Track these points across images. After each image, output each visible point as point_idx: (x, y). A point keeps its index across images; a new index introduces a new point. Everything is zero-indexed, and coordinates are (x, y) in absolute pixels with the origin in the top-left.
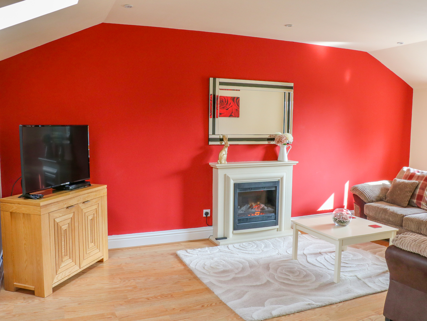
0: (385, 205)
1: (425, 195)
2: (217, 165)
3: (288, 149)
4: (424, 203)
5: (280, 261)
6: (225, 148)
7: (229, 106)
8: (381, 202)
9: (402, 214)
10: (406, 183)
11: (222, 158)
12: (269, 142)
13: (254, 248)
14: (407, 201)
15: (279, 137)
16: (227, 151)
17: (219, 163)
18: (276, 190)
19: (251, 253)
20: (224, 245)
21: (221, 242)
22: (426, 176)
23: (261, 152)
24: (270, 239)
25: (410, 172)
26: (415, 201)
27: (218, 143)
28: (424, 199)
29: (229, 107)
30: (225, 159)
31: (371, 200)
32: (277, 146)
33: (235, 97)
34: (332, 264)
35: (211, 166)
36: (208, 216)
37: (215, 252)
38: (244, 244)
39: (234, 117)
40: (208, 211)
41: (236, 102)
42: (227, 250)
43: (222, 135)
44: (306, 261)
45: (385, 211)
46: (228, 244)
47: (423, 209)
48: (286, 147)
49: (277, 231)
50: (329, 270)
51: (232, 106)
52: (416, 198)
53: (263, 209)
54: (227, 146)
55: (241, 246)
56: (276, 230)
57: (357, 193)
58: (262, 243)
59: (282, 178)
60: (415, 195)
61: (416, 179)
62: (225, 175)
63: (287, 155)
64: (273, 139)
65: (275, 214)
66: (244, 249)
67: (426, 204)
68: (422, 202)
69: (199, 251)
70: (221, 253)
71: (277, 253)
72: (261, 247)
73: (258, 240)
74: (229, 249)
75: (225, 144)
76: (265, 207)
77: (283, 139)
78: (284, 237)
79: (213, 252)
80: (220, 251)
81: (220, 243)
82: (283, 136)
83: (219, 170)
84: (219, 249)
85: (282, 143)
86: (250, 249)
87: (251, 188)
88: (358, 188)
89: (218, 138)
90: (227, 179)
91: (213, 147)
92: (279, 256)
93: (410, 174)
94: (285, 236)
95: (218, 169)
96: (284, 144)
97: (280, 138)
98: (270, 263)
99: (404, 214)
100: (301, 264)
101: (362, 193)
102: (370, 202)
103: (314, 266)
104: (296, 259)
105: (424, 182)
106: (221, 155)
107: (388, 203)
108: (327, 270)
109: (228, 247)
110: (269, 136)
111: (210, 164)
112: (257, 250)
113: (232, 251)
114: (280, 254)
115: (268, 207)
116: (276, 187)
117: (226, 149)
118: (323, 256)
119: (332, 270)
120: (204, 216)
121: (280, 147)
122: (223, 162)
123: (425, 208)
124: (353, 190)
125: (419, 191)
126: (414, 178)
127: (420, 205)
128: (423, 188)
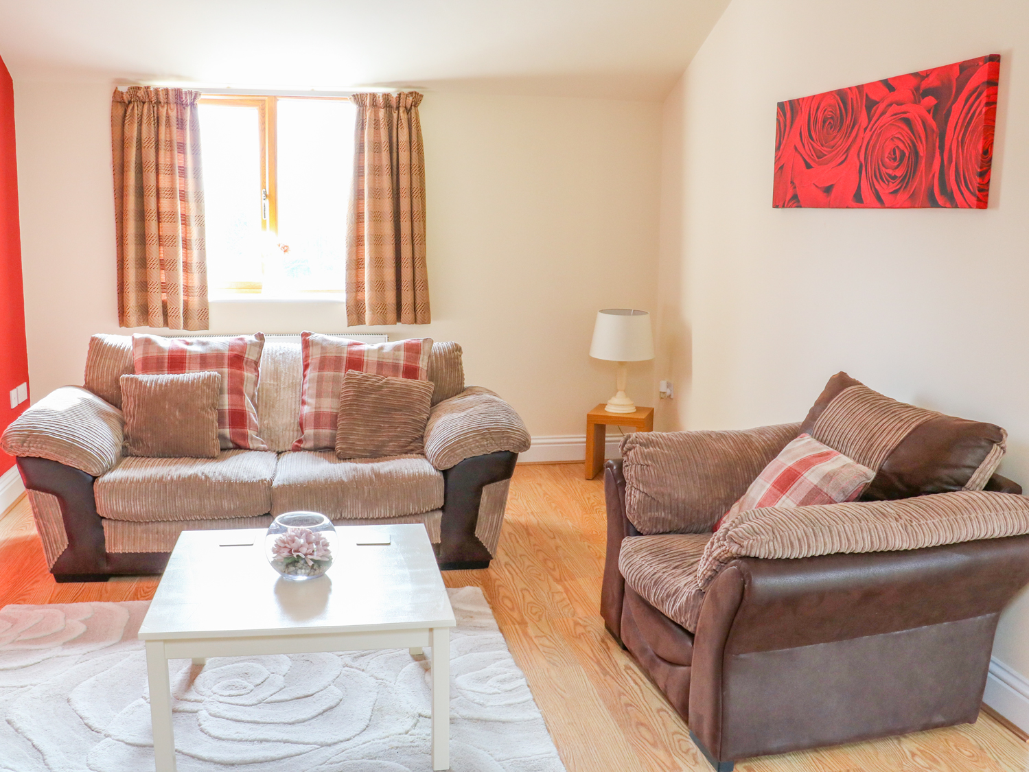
1: (248, 407)
4: (252, 432)
9: (262, 481)
14: (217, 438)
22: (227, 352)
25: (161, 349)
26: (228, 432)
28: (250, 421)
47: (257, 450)
50: (336, 748)
52: (228, 420)
57: (49, 452)
60: (224, 412)
61: (199, 366)
67: (256, 433)
68: (247, 431)
93: (166, 354)
99: (265, 477)
102: (106, 471)
105: (232, 370)
108: (332, 750)
118: (203, 713)
119: (341, 741)
123: (262, 446)
124: (25, 444)
125: (231, 400)
126: (189, 363)
127: (245, 440)
128: (237, 391)
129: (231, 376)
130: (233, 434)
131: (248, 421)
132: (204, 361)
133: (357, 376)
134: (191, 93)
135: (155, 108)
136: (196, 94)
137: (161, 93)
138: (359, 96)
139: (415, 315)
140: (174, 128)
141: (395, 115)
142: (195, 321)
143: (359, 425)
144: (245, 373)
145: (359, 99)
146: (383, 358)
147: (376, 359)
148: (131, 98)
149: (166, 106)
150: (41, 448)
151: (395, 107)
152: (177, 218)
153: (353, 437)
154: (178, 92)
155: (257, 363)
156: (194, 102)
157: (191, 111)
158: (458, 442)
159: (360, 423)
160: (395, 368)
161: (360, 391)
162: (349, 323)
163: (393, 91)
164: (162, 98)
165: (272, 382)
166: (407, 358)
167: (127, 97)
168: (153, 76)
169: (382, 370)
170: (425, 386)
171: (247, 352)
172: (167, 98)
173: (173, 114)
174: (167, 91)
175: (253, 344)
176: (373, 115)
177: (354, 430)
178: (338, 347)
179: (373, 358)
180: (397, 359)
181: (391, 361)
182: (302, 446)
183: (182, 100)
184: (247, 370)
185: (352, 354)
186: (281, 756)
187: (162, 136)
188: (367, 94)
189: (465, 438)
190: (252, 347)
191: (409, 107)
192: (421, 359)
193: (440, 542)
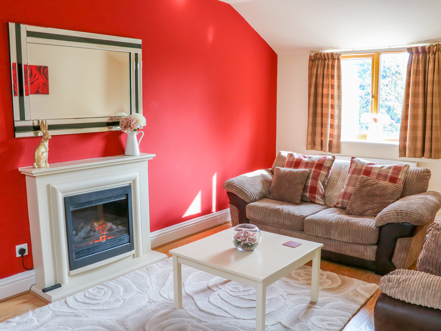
0: (274, 205)
1: (319, 186)
2: (34, 172)
3: (139, 137)
4: (318, 196)
5: (159, 317)
6: (43, 142)
7: (34, 78)
8: (265, 200)
9: (301, 216)
10: (295, 172)
11: (40, 158)
12: (109, 128)
13: (109, 297)
14: (300, 196)
15: (126, 120)
16: (47, 146)
17: (37, 167)
18: (127, 200)
19: (107, 309)
20: (58, 300)
21: (53, 294)
22: (316, 162)
23: (99, 144)
24: (128, 273)
25: (294, 158)
26: (308, 195)
27: (31, 134)
28: (318, 191)
29: (34, 80)
30: (45, 160)
31: (254, 199)
32: (123, 132)
33: (41, 66)
34: (235, 307)
35: (22, 173)
36: (24, 255)
37: (46, 318)
38: (90, 290)
39: (41, 94)
40: (25, 246)
41: (43, 73)
42: (66, 309)
43: (37, 121)
44: (197, 308)
45: (277, 212)
46: (65, 297)
47: (319, 204)
48: (136, 134)
49: (134, 258)
50: (237, 320)
51: (38, 79)
52: (308, 190)
53: (110, 230)
54: (47, 138)
55: (87, 295)
56: (132, 256)
57: (233, 191)
58: (118, 284)
59: (134, 181)
60: (308, 187)
61: (304, 166)
62: (48, 186)
63: (138, 145)
64: (116, 124)
65: (129, 234)
66: (95, 302)
67: (320, 197)
68: (316, 196)
69: (18, 323)
70: (59, 320)
71: (147, 300)
72: (120, 293)
73: (110, 280)
74: (69, 306)
75: (44, 135)
76: (113, 225)
77: (133, 123)
78: (147, 267)
79: (43, 320)
80: (56, 315)
81: (51, 297)
82: (132, 118)
83: (37, 180)
84: (53, 311)
85: (131, 128)
86: (104, 301)
87: (91, 201)
88: (234, 183)
89: (31, 126)
90: (51, 192)
91: (24, 141)
92: (153, 307)
93: (295, 160)
94: (147, 265)
95: (35, 177)
96: (135, 130)
97: (128, 120)
98: (145, 325)
99: (304, 214)
100: (192, 317)
101: (241, 191)
102: (252, 202)
103: (213, 317)
104: (181, 307)
105: (316, 170)
106: (38, 153)
107: (274, 200)
108: (235, 320)
109: (66, 302)
110: (109, 118)
111: (20, 169)
112: (115, 299)
113: (75, 311)
114: (153, 302)
115: (117, 225)
116: (127, 195)
117: (46, 144)
118: (216, 293)
119: (242, 319)
120: (18, 255)
121: (128, 134)
122: (43, 165)
123: (321, 203)
124: (228, 187)
125: (312, 182)
126: (302, 165)
127: (315, 199)
128: (316, 178)
129: (314, 172)
130: (310, 196)
131: (317, 192)
132: (307, 165)
133: (365, 178)
134: (337, 54)
135: (324, 61)
136: (339, 54)
137: (325, 55)
138: (410, 49)
139: (431, 154)
140: (330, 69)
141: (428, 56)
142: (334, 149)
143: (358, 200)
144: (322, 172)
145: (410, 50)
146: (381, 172)
147: (378, 172)
148: (315, 58)
149: (328, 60)
150: (232, 189)
151: (428, 52)
152: (329, 106)
153: (354, 205)
154: (332, 54)
155: (329, 168)
156: (339, 57)
157: (338, 61)
158: (386, 214)
159: (359, 199)
160: (385, 177)
161: (363, 185)
162: (400, 156)
163: (427, 45)
164: (326, 57)
165: (336, 177)
166: (393, 173)
167: (313, 58)
168: (323, 49)
169: (379, 177)
170: (396, 187)
171: (325, 163)
172: (328, 57)
173: (330, 63)
174: (328, 54)
175: (329, 160)
176: (417, 57)
177: (356, 202)
178: (363, 164)
179: (377, 171)
180: (387, 173)
181: (385, 173)
182: (337, 206)
183: (334, 58)
184: (323, 170)
185: (367, 168)
186: (218, 315)
187: (325, 73)
188: (413, 48)
189: (390, 213)
190: (328, 161)
191: (435, 52)
192: (400, 174)
193: (374, 260)
